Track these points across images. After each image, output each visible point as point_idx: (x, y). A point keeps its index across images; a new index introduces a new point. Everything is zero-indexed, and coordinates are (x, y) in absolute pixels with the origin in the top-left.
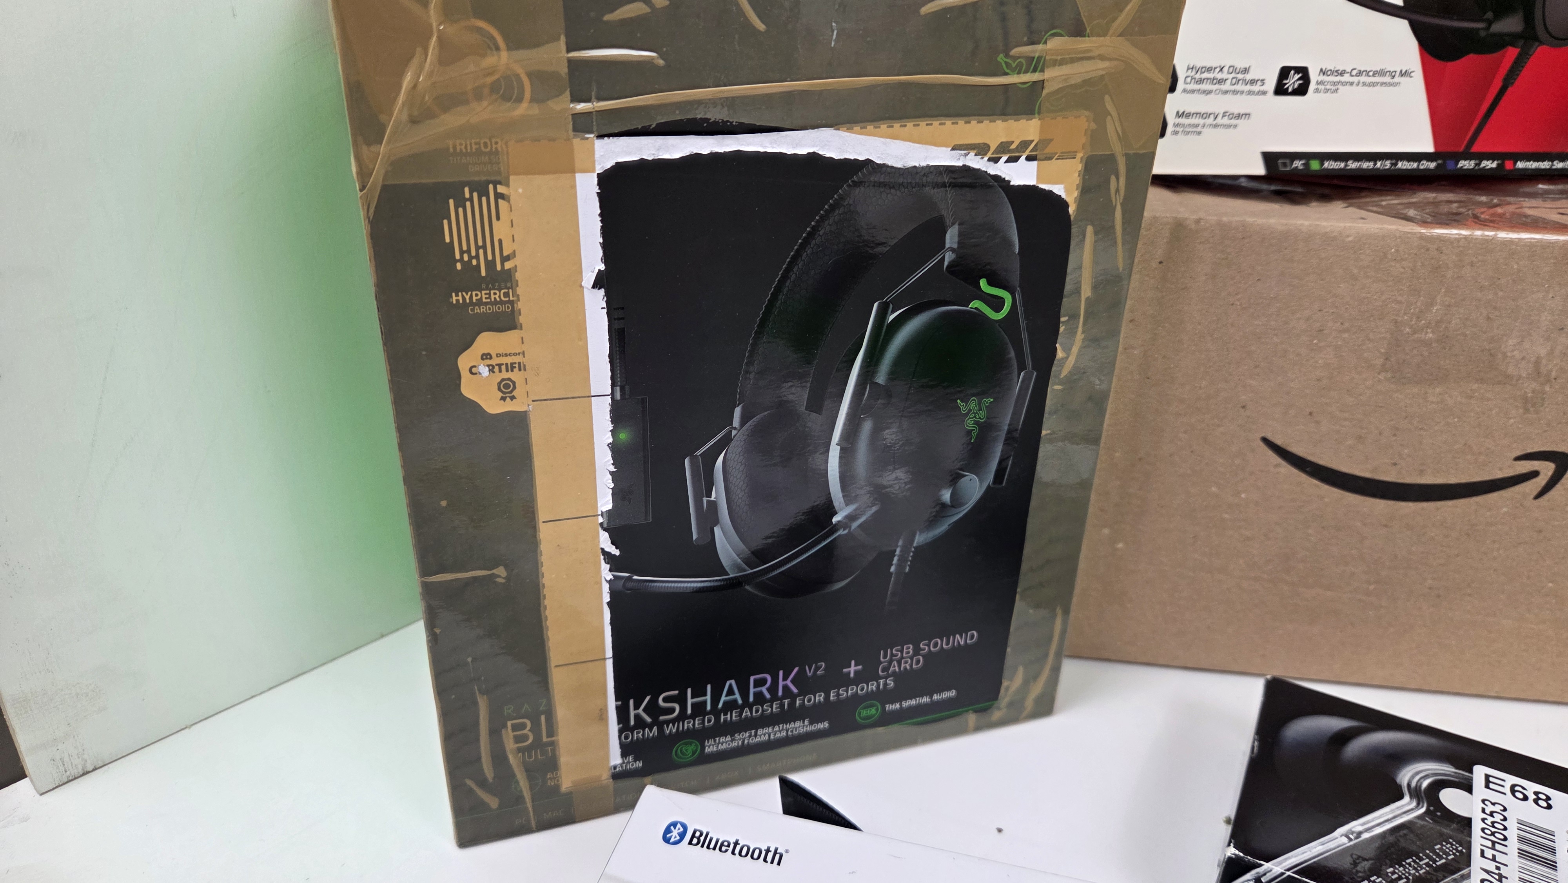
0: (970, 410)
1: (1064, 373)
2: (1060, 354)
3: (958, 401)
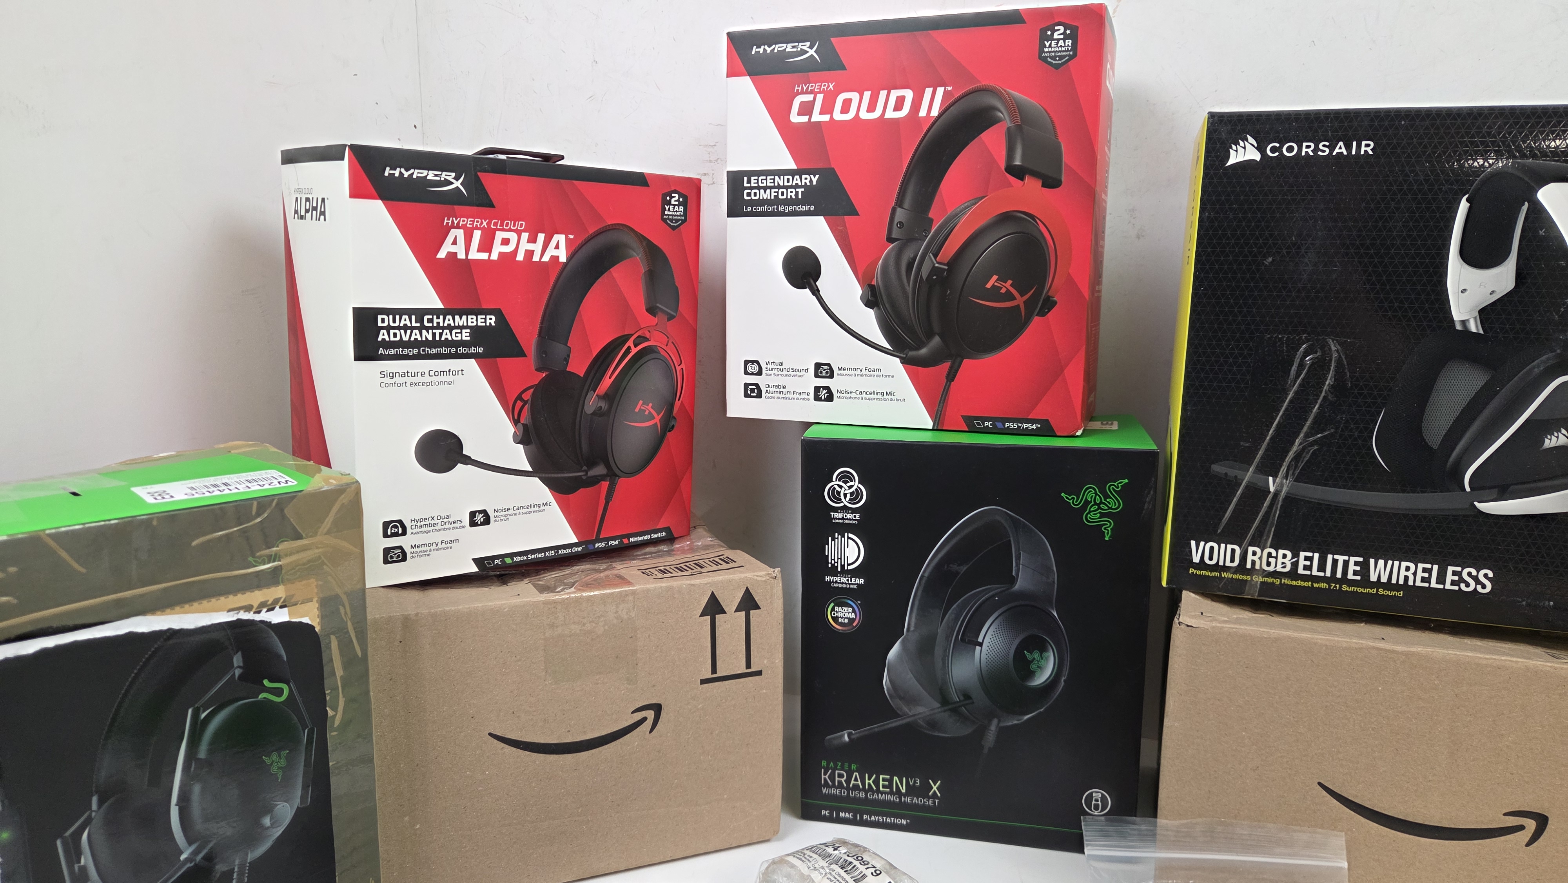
0: (273, 761)
1: (337, 723)
2: (330, 713)
3: (264, 757)
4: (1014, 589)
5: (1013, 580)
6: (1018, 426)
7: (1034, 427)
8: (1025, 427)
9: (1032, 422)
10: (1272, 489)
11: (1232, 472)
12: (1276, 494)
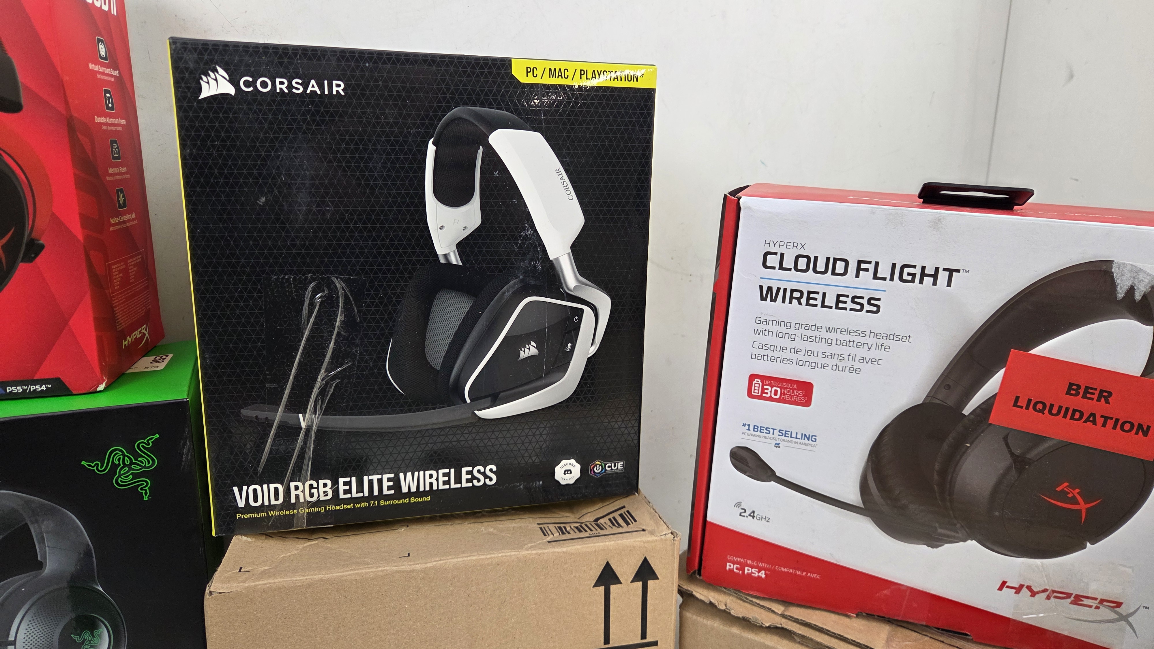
4: (43, 574)
5: (40, 566)
6: (23, 390)
7: (44, 388)
8: (32, 390)
9: (41, 382)
10: (303, 425)
11: (262, 415)
12: (308, 429)
